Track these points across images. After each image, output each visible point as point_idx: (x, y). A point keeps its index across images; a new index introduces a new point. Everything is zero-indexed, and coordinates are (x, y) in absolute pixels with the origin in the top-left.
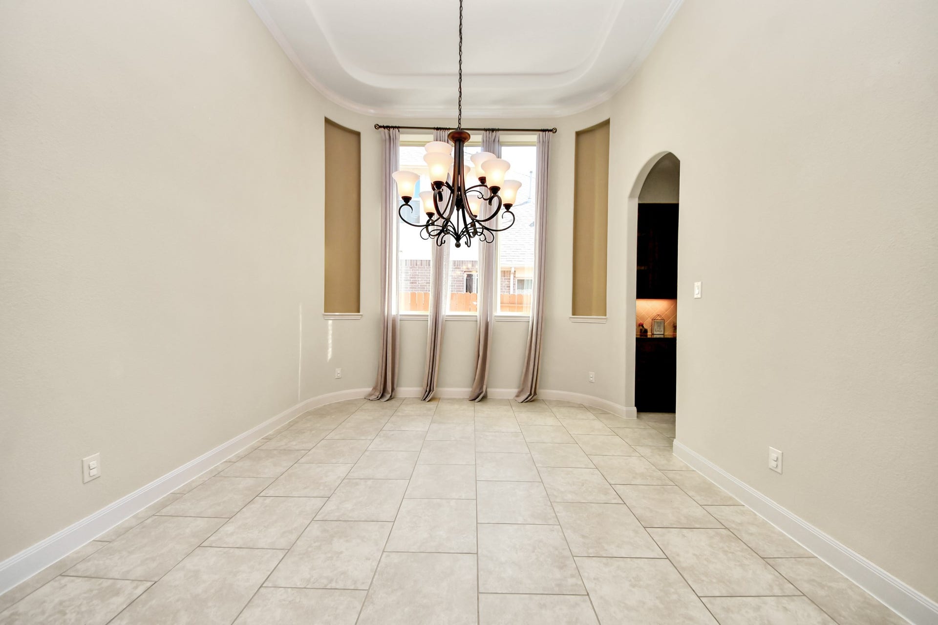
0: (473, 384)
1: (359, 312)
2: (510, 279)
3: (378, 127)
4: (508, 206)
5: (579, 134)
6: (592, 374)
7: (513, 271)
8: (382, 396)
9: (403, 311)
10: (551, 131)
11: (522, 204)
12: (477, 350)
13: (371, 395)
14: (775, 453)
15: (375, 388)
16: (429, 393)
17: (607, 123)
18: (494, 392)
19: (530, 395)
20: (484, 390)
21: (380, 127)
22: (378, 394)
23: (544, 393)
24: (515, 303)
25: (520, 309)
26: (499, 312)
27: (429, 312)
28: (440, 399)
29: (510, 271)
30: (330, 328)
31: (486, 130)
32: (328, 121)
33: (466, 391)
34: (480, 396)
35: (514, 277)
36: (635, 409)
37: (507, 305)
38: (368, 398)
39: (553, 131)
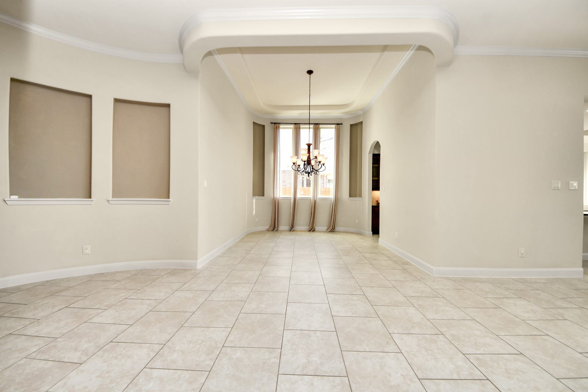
0: (310, 224)
1: (264, 196)
2: (324, 179)
3: (272, 123)
4: (323, 164)
5: (351, 125)
6: (357, 221)
7: (325, 176)
8: (274, 229)
9: (282, 196)
10: (340, 124)
11: (331, 139)
12: (311, 210)
13: (268, 229)
14: (397, 234)
15: (270, 227)
16: (292, 228)
17: (361, 123)
18: (317, 228)
19: (332, 229)
20: (314, 227)
21: (273, 123)
22: (272, 228)
23: (337, 229)
24: (327, 191)
25: (329, 194)
26: (320, 196)
27: (292, 196)
28: (296, 231)
29: (324, 176)
30: (254, 202)
31: (314, 124)
32: (254, 123)
33: (307, 228)
34: (312, 229)
35: (326, 178)
36: (372, 232)
37: (323, 193)
38: (268, 230)
39: (341, 124)
